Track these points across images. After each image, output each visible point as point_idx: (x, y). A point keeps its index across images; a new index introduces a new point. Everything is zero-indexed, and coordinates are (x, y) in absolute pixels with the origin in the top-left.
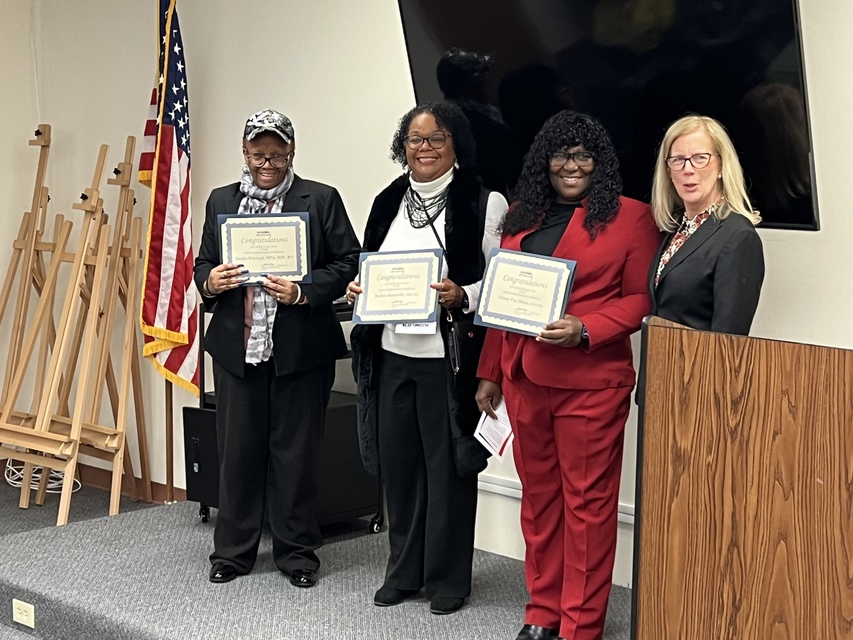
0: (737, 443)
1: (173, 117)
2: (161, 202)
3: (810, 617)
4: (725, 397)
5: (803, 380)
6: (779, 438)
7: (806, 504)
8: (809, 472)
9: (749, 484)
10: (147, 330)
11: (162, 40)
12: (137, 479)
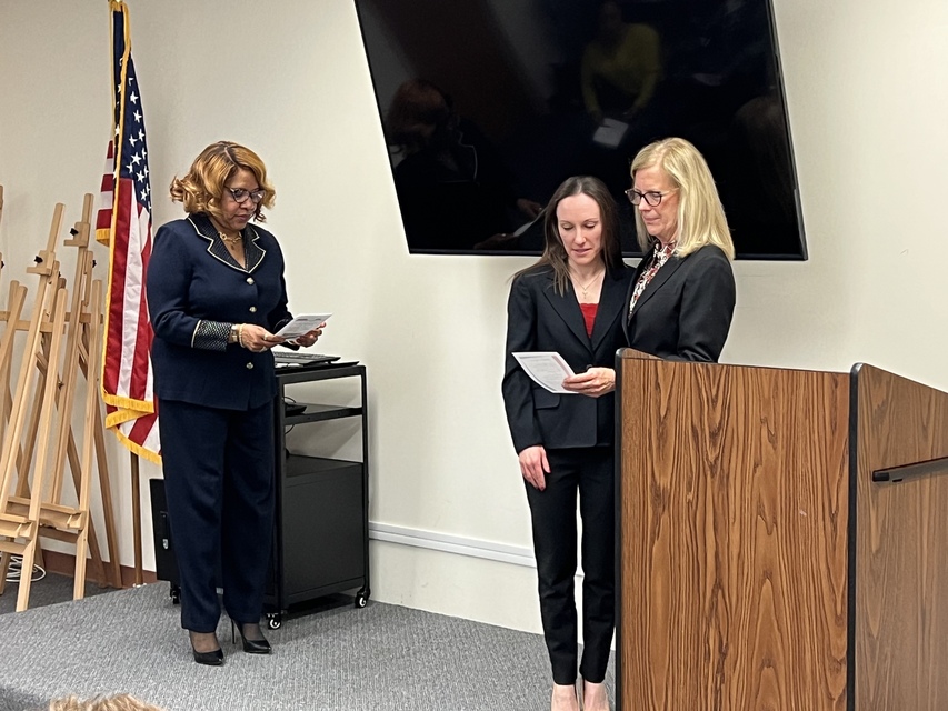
0: (717, 477)
1: (131, 170)
2: (121, 261)
3: (799, 660)
4: (703, 430)
5: (782, 408)
6: (760, 470)
7: (791, 539)
8: (791, 504)
9: (731, 521)
10: (109, 400)
11: (117, 89)
12: (104, 563)
